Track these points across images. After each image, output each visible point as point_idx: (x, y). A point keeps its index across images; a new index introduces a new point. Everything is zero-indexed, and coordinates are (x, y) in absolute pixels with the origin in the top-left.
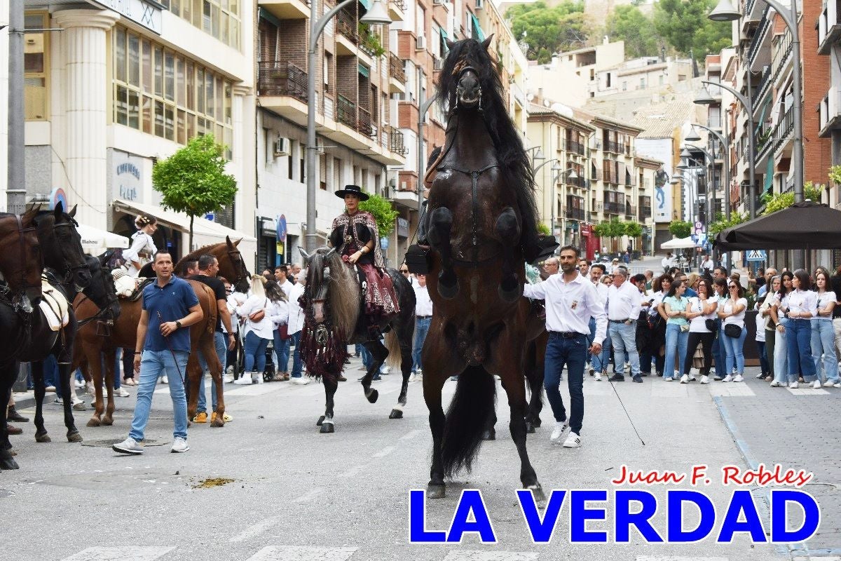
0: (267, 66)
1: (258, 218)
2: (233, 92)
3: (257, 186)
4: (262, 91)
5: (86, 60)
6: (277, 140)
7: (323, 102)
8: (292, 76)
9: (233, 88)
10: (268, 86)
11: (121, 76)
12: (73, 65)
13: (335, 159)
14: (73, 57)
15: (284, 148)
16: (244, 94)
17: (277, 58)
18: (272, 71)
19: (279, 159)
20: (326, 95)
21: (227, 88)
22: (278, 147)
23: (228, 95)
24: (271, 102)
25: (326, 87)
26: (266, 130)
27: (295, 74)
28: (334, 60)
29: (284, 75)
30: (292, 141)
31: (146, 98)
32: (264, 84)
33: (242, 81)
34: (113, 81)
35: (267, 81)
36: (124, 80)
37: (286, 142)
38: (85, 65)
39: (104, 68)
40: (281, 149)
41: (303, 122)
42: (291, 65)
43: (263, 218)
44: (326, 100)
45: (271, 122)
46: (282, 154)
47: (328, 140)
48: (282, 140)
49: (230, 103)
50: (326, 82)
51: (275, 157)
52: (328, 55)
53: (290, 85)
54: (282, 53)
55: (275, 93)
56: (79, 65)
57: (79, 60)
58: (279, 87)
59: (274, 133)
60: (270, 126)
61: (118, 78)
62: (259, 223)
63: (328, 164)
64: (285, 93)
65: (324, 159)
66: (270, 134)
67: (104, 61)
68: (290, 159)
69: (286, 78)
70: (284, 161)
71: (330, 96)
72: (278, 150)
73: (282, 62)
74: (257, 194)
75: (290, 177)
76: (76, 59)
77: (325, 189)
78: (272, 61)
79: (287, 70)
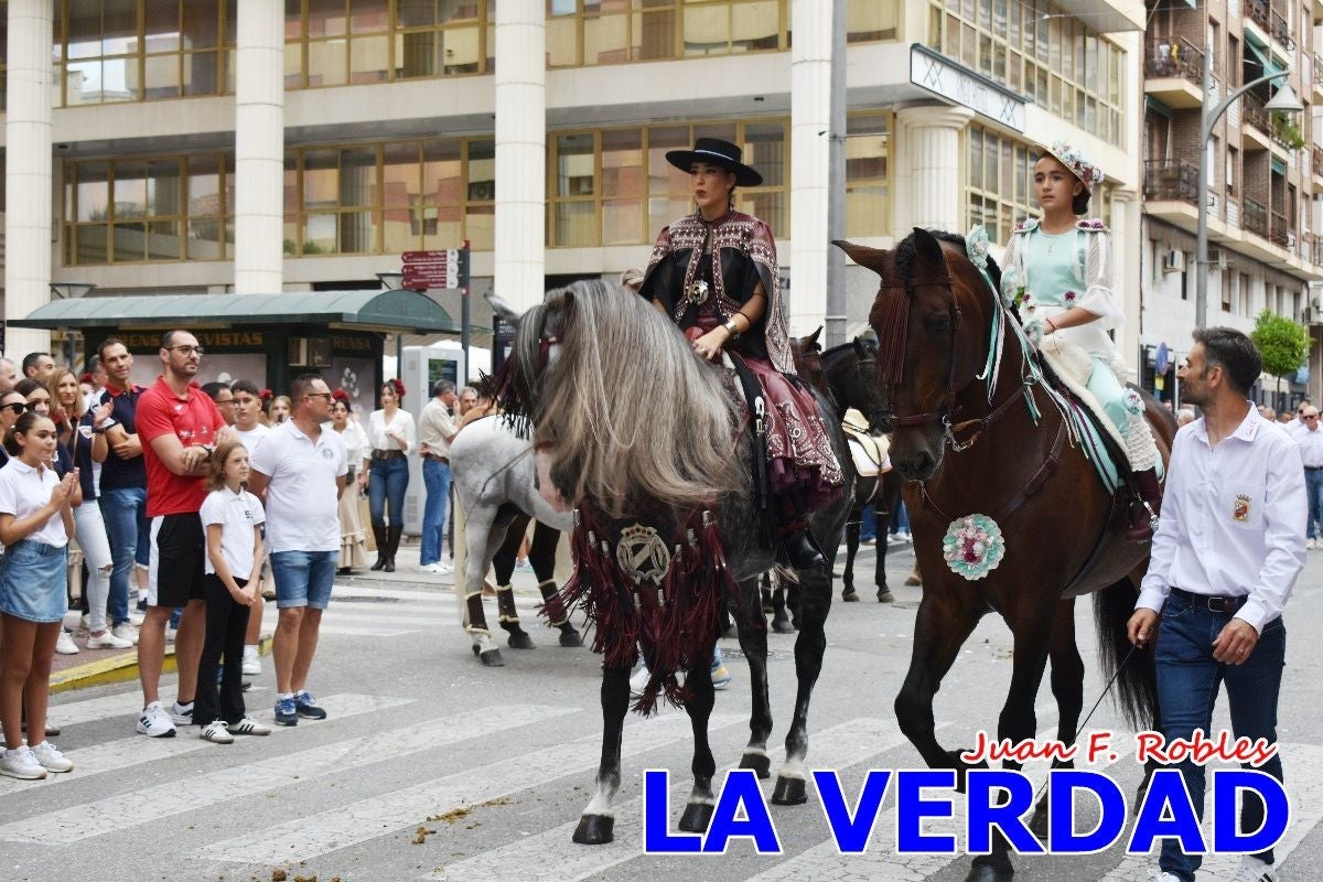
0: (1156, 165)
1: (1142, 346)
2: (1113, 198)
3: (1142, 308)
4: (1149, 197)
5: (934, 165)
6: (1167, 253)
7: (1226, 207)
8: (1185, 176)
9: (1113, 193)
10: (1157, 189)
11: (976, 182)
12: (920, 172)
13: (1242, 274)
14: (920, 161)
15: (1175, 265)
16: (1125, 199)
17: (1169, 154)
18: (1162, 171)
19: (1170, 275)
20: (1230, 198)
21: (1106, 192)
22: (1168, 262)
23: (1107, 200)
24: (1160, 208)
25: (1230, 189)
26: (1154, 242)
27: (1189, 174)
28: (1240, 156)
29: (1176, 175)
30: (1186, 254)
31: (1007, 208)
32: (1152, 187)
33: (1122, 184)
34: (966, 188)
35: (1156, 182)
36: (979, 186)
37: (1179, 256)
38: (934, 171)
39: (955, 173)
40: (1172, 264)
41: (1193, 228)
42: (1184, 163)
43: (1148, 346)
44: (1229, 204)
45: (1159, 232)
46: (1174, 270)
47: (1231, 252)
48: (1173, 253)
49: (1109, 210)
50: (1230, 183)
51: (1164, 274)
52: (1233, 150)
53: (1183, 186)
54: (1175, 149)
55: (1165, 197)
56: (927, 171)
57: (927, 165)
58: (1171, 190)
59: (1163, 244)
60: (1158, 237)
61: (972, 185)
62: (1144, 353)
63: (1232, 281)
64: (1177, 197)
65: (1228, 275)
66: (1159, 246)
67: (956, 166)
68: (1184, 275)
69: (1179, 179)
70: (1176, 279)
71: (1235, 200)
72: (1169, 265)
73: (1176, 160)
74: (1141, 317)
75: (1184, 296)
76: (923, 163)
77: (1229, 311)
78: (1162, 160)
79: (1179, 170)
